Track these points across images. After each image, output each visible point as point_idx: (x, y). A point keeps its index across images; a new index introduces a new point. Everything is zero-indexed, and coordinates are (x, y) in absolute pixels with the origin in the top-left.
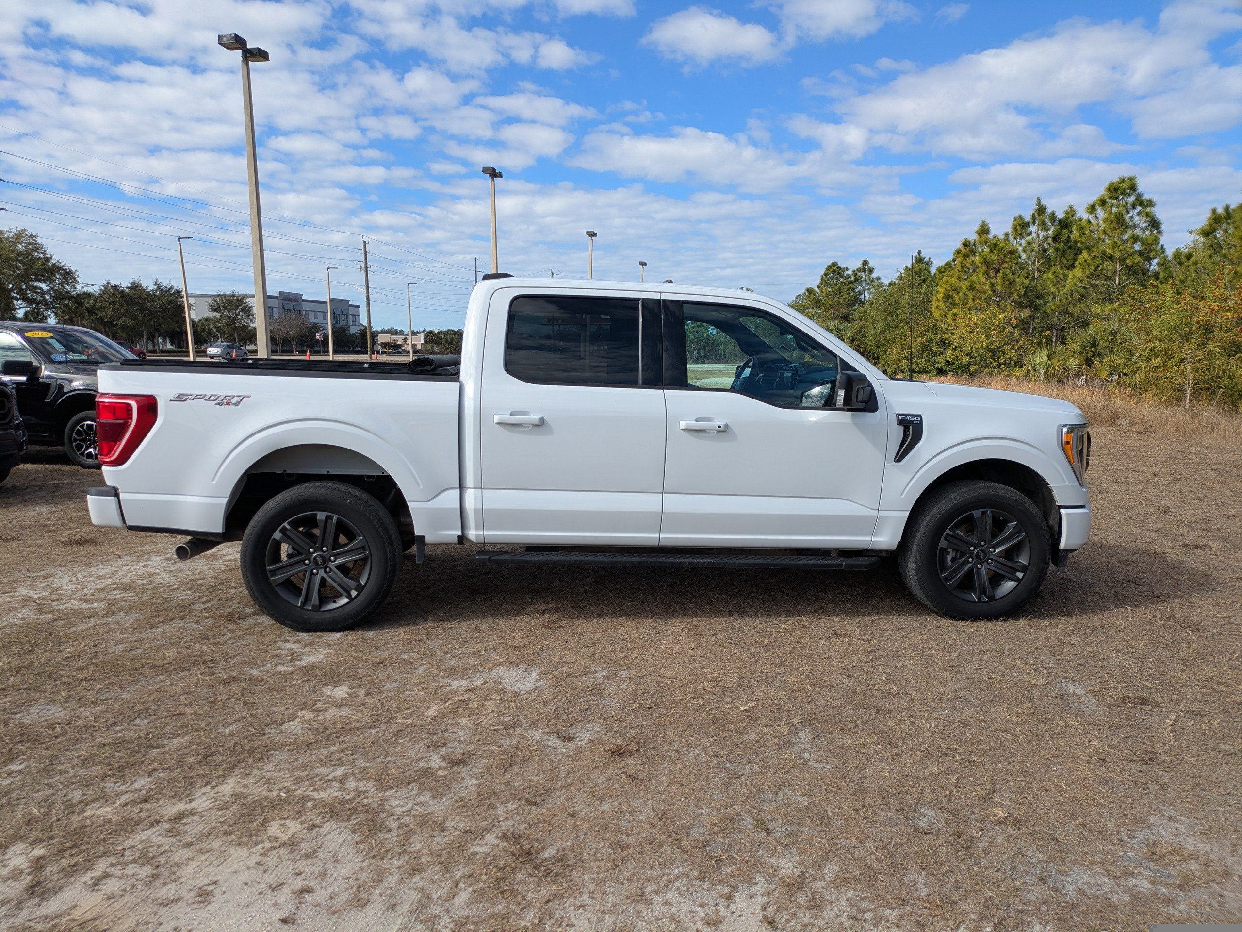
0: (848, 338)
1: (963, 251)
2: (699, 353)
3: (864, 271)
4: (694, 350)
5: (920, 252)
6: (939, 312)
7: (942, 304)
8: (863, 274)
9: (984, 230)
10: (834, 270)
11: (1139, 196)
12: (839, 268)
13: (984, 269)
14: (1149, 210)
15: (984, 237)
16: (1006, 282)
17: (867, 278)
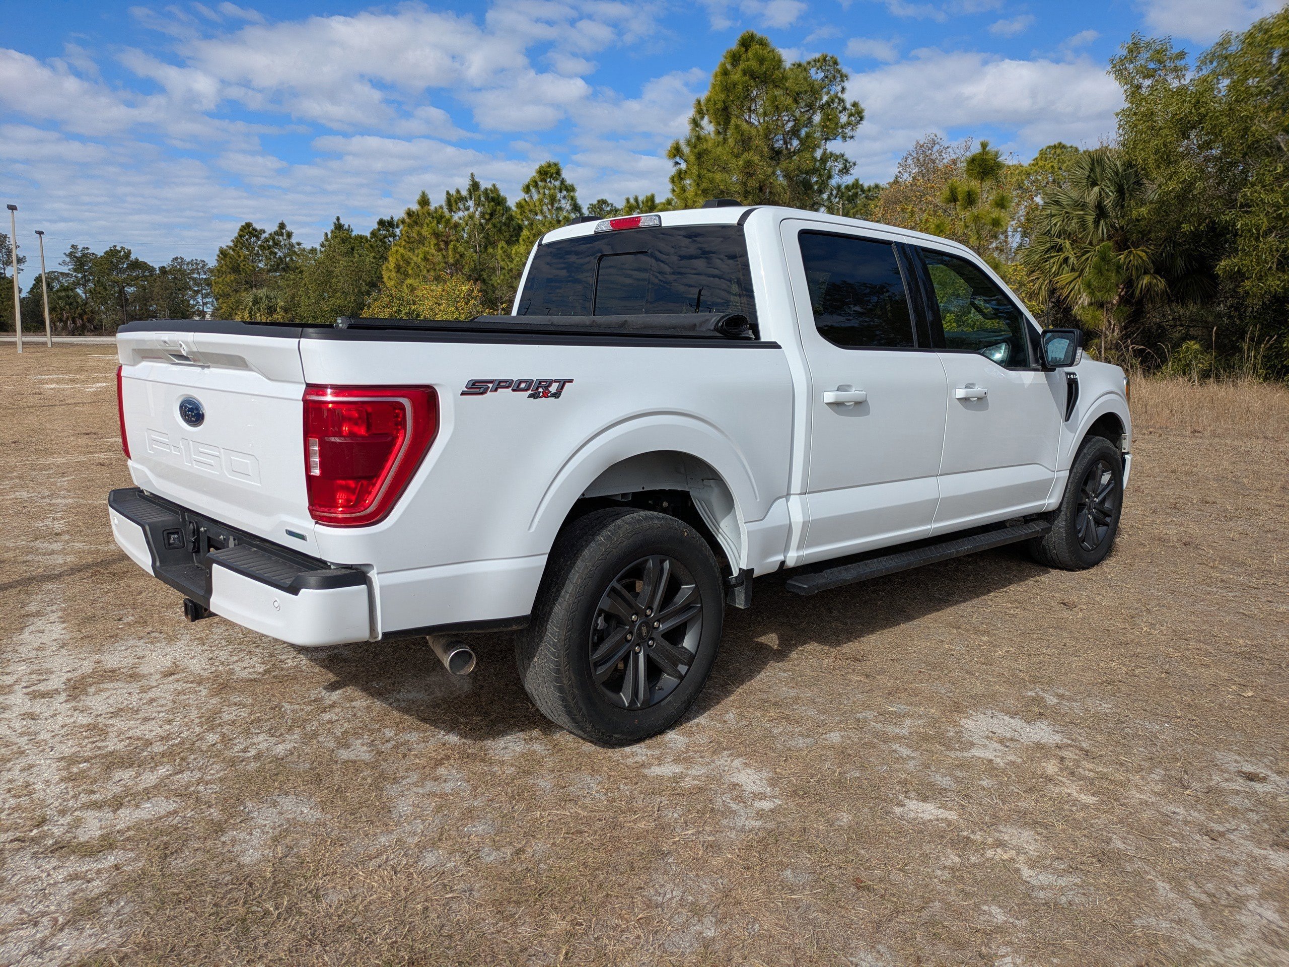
0: (281, 308)
1: (407, 220)
2: (74, 322)
3: (282, 235)
4: (68, 318)
5: (338, 219)
6: (392, 283)
7: (393, 274)
8: (281, 238)
9: (424, 201)
10: (248, 230)
11: (563, 181)
12: (255, 230)
13: (433, 241)
14: (572, 194)
15: (426, 208)
16: (457, 255)
17: (287, 242)
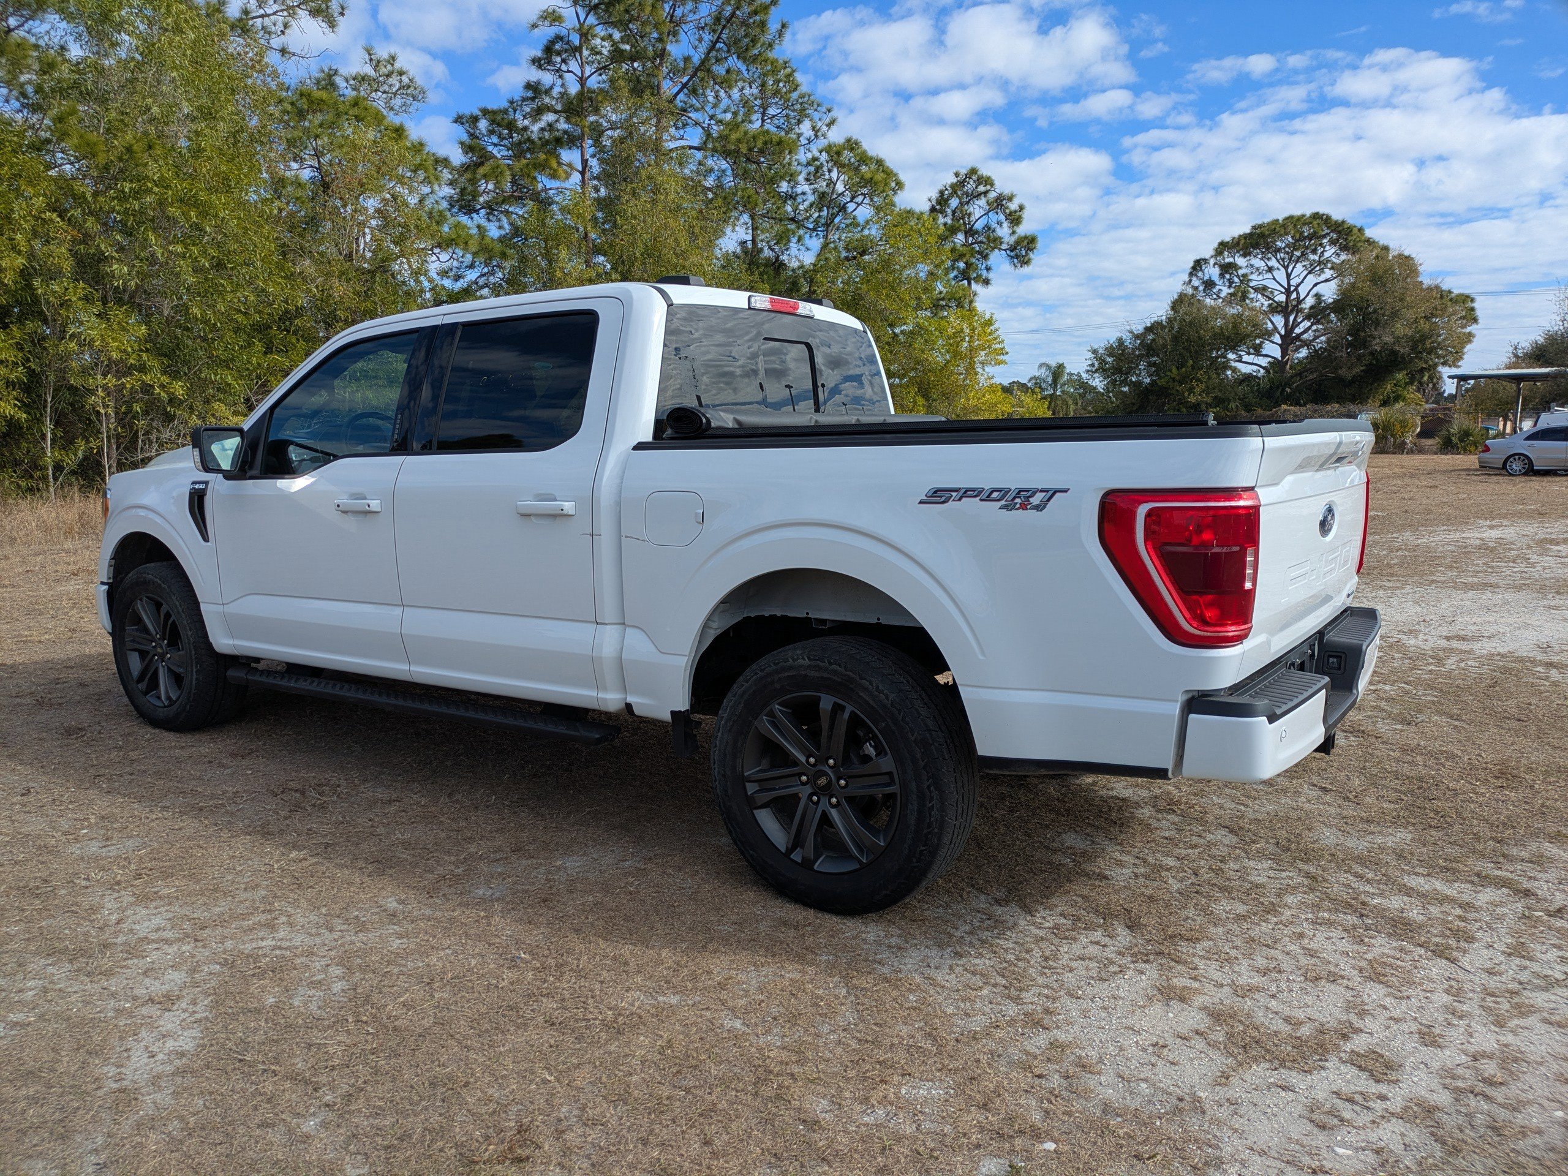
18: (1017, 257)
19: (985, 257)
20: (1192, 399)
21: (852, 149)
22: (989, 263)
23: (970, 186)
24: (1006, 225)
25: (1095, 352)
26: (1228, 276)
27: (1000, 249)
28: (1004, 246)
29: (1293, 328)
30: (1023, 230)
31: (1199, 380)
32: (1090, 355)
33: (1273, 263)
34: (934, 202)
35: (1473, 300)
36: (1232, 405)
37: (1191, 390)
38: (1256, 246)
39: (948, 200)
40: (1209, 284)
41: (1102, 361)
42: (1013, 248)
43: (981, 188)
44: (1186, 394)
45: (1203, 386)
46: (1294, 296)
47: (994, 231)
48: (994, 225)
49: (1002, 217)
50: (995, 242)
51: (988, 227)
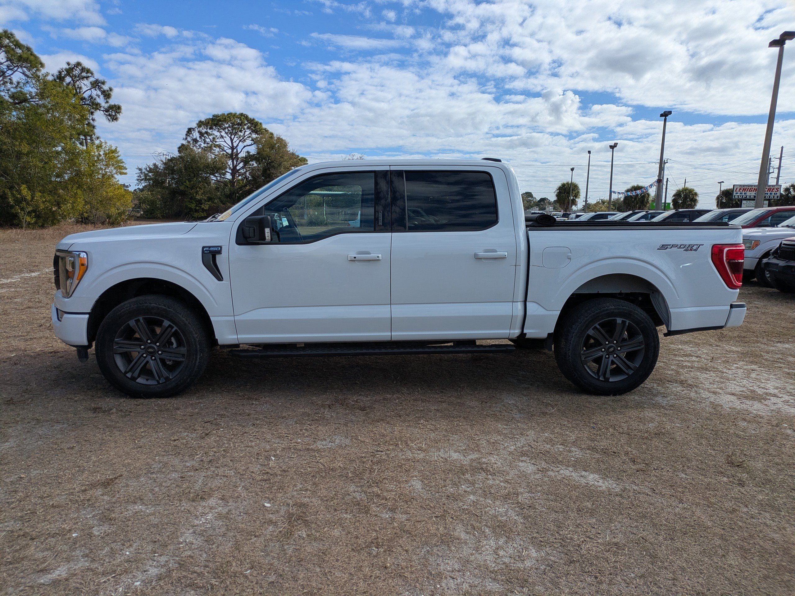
18: (110, 115)
19: (92, 113)
20: (198, 197)
21: (9, 38)
22: (94, 117)
23: (77, 72)
24: (102, 96)
25: (140, 169)
26: (203, 138)
27: (100, 110)
28: (102, 109)
29: (236, 166)
30: (112, 102)
31: (200, 188)
32: (138, 171)
33: (223, 134)
34: (56, 77)
35: (307, 161)
36: (216, 201)
37: (197, 193)
38: (216, 125)
39: (64, 77)
40: (195, 141)
41: (146, 175)
42: (107, 111)
43: (84, 74)
44: (195, 195)
45: (202, 191)
46: (235, 151)
47: (95, 99)
48: (95, 96)
49: (99, 93)
50: (97, 106)
51: (91, 97)
